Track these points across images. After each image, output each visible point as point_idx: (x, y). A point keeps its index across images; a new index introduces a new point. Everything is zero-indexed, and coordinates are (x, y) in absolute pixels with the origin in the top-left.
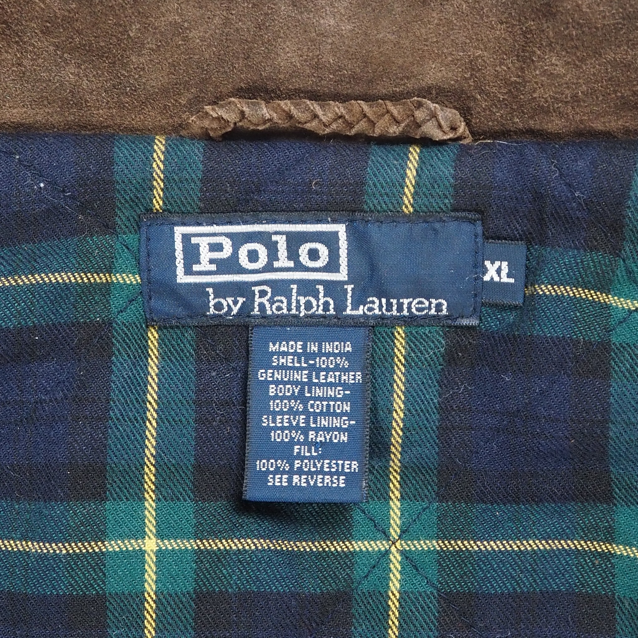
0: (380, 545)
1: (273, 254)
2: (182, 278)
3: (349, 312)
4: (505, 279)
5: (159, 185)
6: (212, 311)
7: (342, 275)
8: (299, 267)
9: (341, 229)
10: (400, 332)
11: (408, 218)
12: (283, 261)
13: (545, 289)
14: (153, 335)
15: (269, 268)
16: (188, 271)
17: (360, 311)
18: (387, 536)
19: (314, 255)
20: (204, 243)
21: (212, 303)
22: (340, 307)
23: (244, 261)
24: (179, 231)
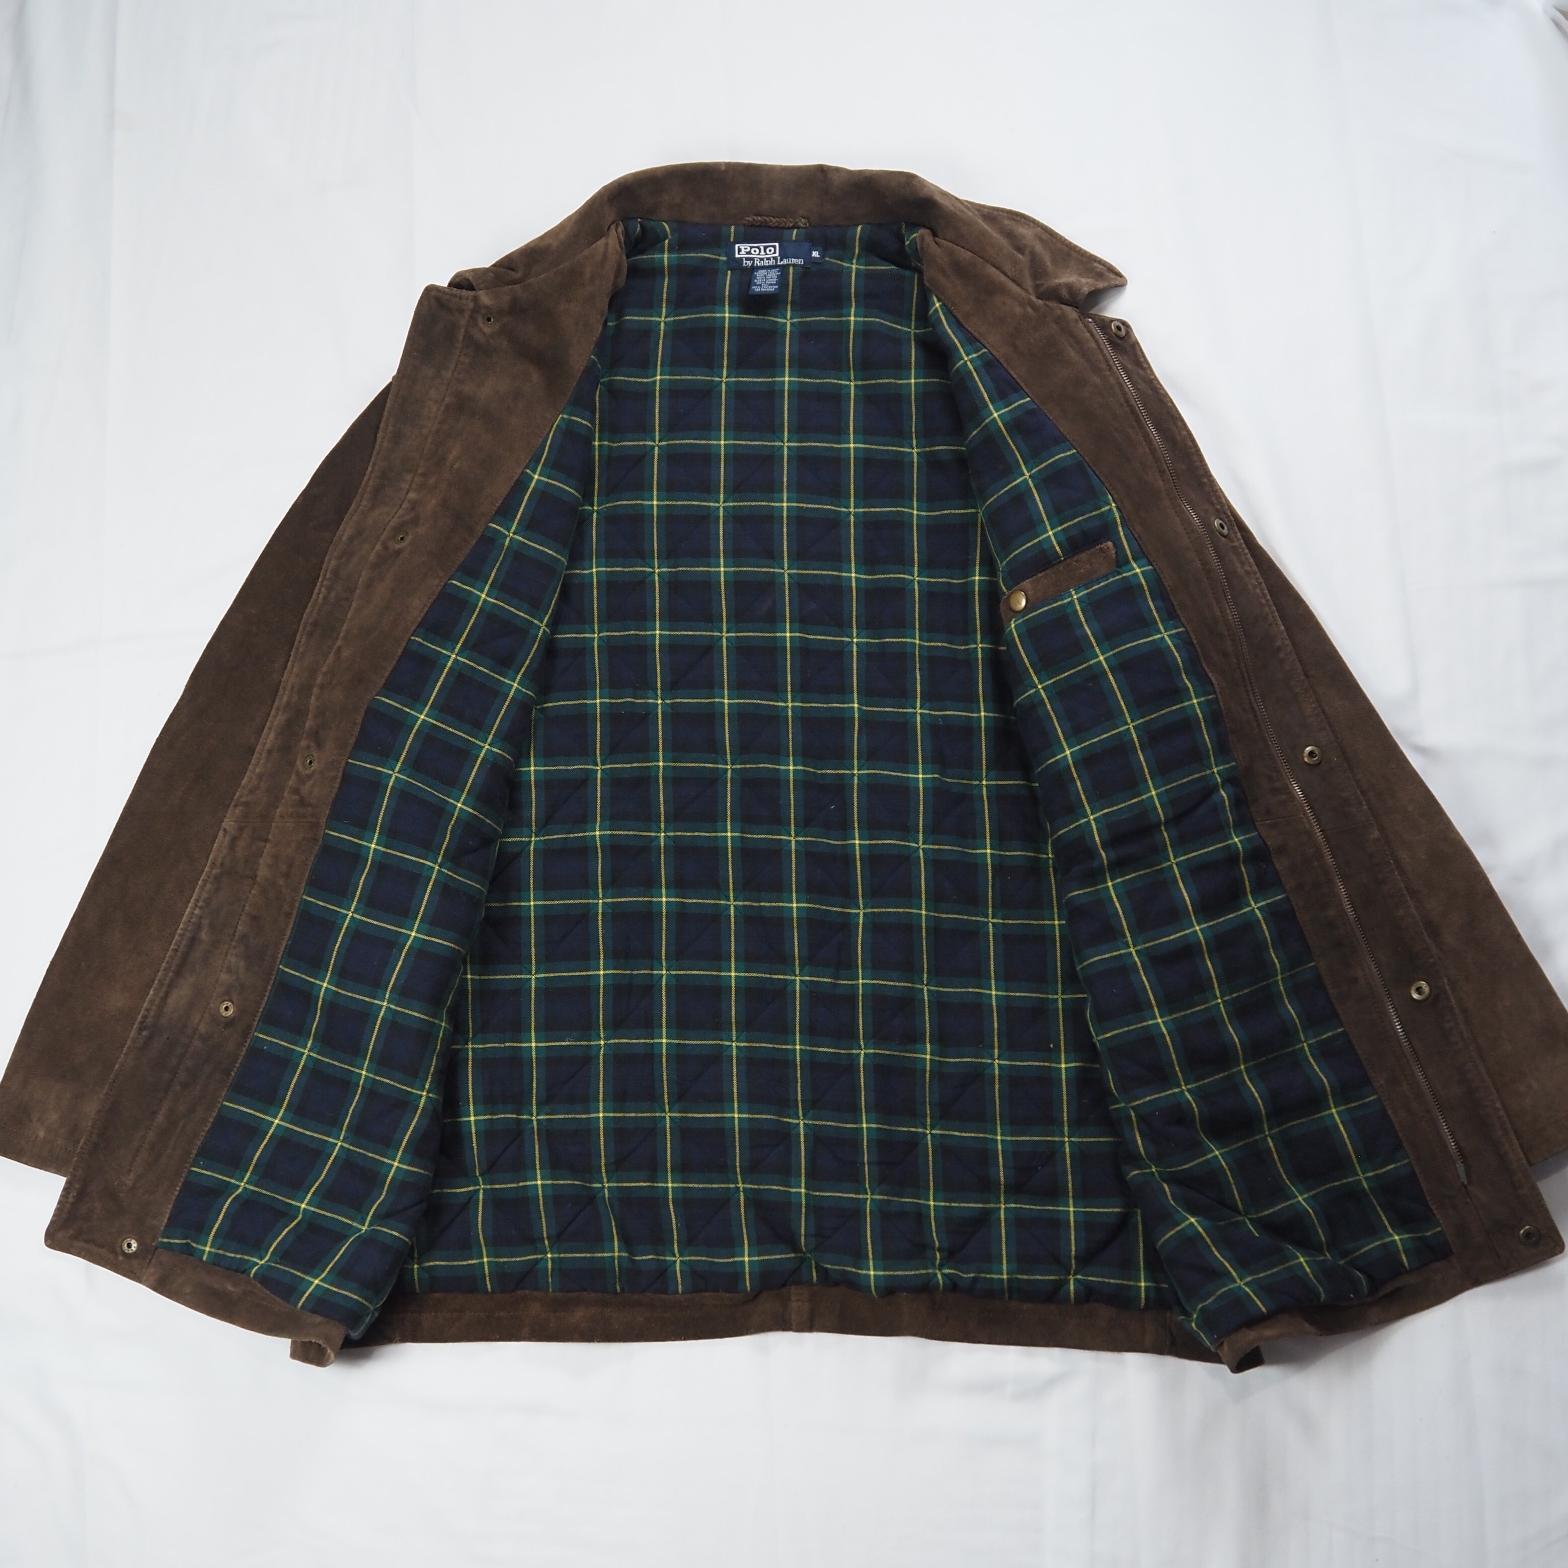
0: (785, 321)
1: (760, 251)
2: (737, 256)
3: (779, 263)
4: (818, 256)
5: (732, 235)
6: (744, 265)
7: (777, 254)
8: (766, 254)
9: (777, 244)
10: (791, 269)
11: (795, 241)
12: (762, 253)
13: (827, 259)
14: (729, 272)
15: (759, 254)
16: (739, 254)
17: (782, 263)
18: (786, 319)
19: (770, 251)
20: (742, 248)
21: (744, 262)
22: (776, 262)
23: (752, 252)
24: (737, 246)
